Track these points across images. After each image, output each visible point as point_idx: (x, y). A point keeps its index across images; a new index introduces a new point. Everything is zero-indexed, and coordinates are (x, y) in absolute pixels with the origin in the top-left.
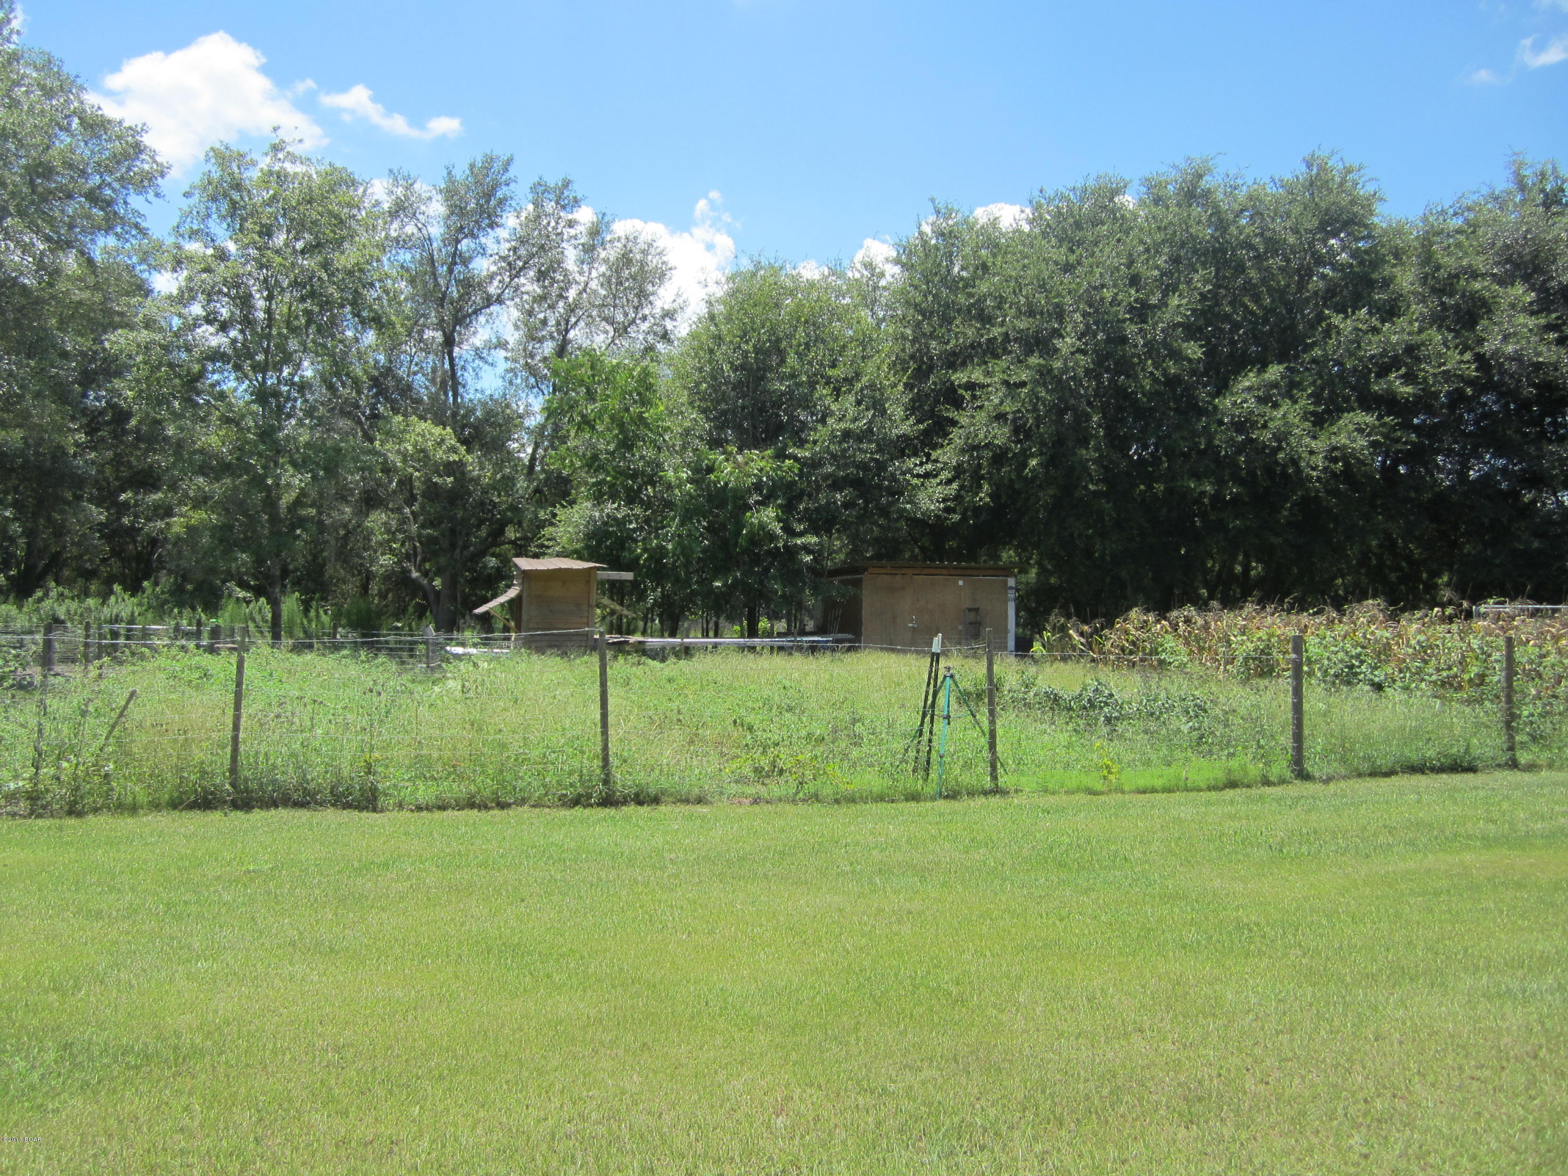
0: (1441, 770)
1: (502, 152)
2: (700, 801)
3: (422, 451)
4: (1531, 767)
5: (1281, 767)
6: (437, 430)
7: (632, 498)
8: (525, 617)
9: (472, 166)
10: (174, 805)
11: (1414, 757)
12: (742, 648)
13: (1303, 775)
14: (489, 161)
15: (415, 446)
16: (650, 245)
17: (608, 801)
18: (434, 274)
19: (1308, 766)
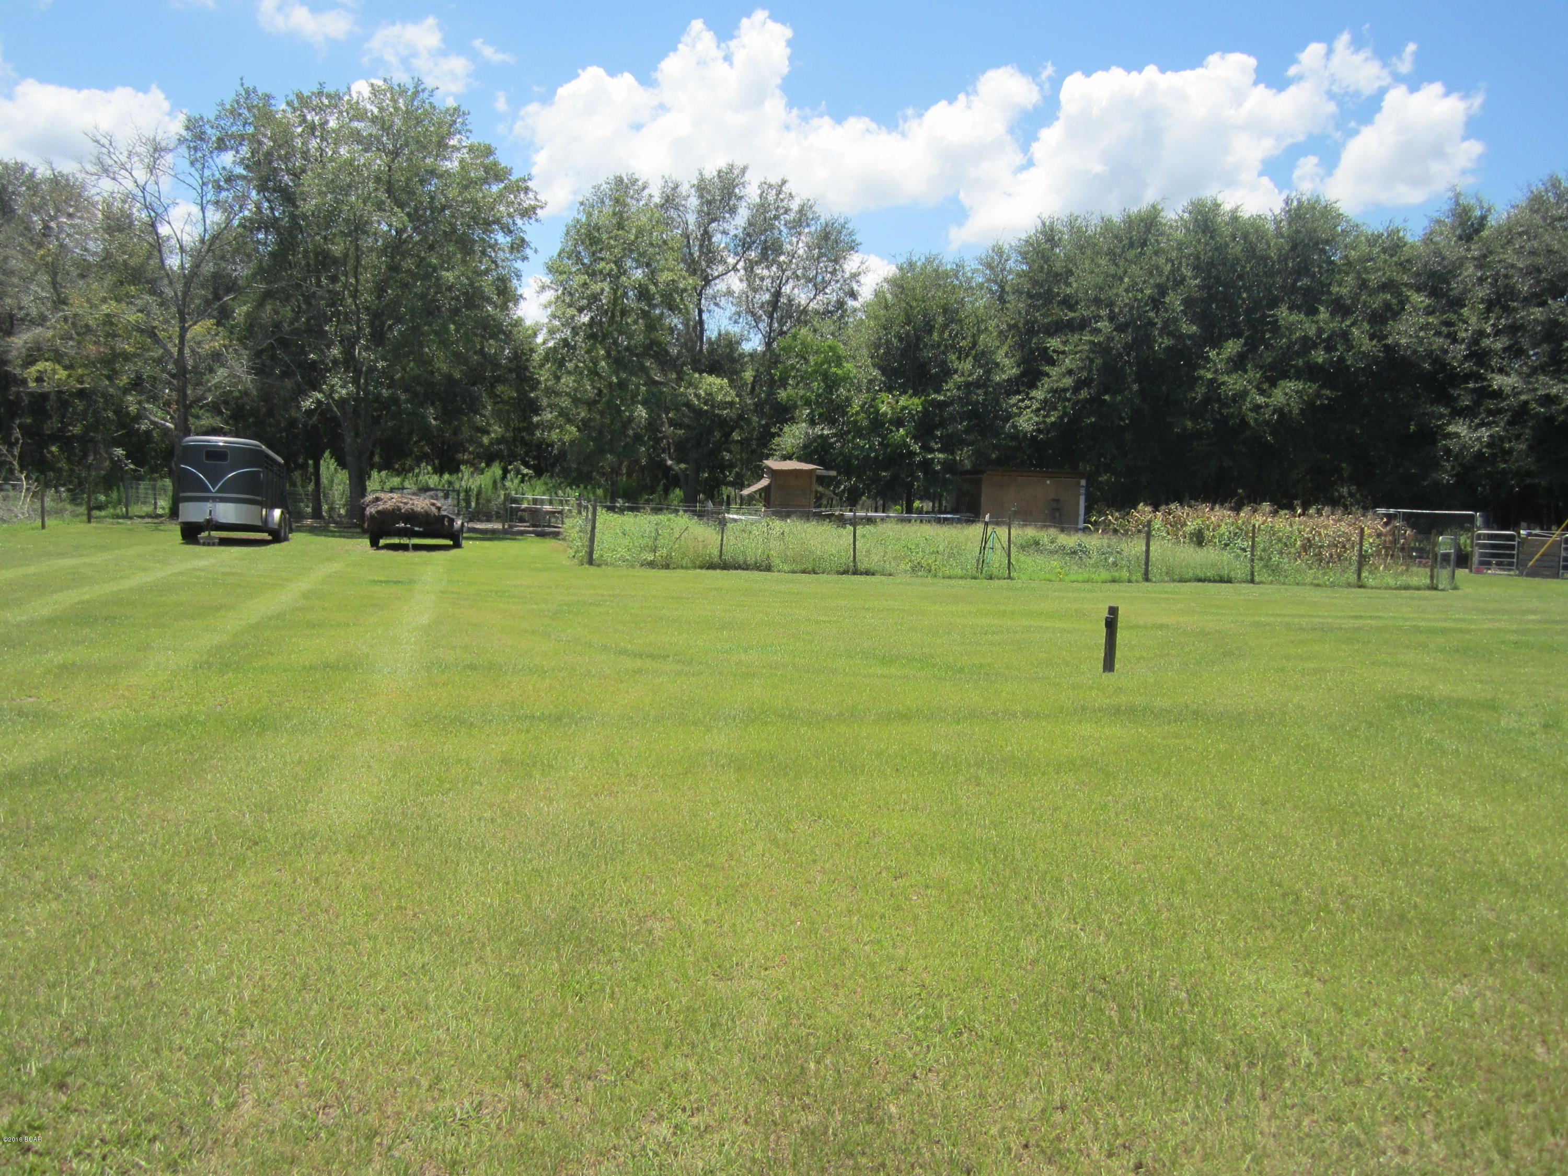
0: (1215, 581)
1: (739, 163)
2: (890, 575)
3: (710, 394)
4: (1260, 583)
5: (1139, 575)
6: (718, 381)
7: (832, 422)
8: (772, 498)
9: (719, 172)
10: (701, 567)
11: (1201, 575)
12: (902, 520)
13: (1147, 579)
14: (731, 167)
15: (705, 392)
16: (843, 227)
17: (856, 572)
18: (688, 246)
19: (1150, 576)
